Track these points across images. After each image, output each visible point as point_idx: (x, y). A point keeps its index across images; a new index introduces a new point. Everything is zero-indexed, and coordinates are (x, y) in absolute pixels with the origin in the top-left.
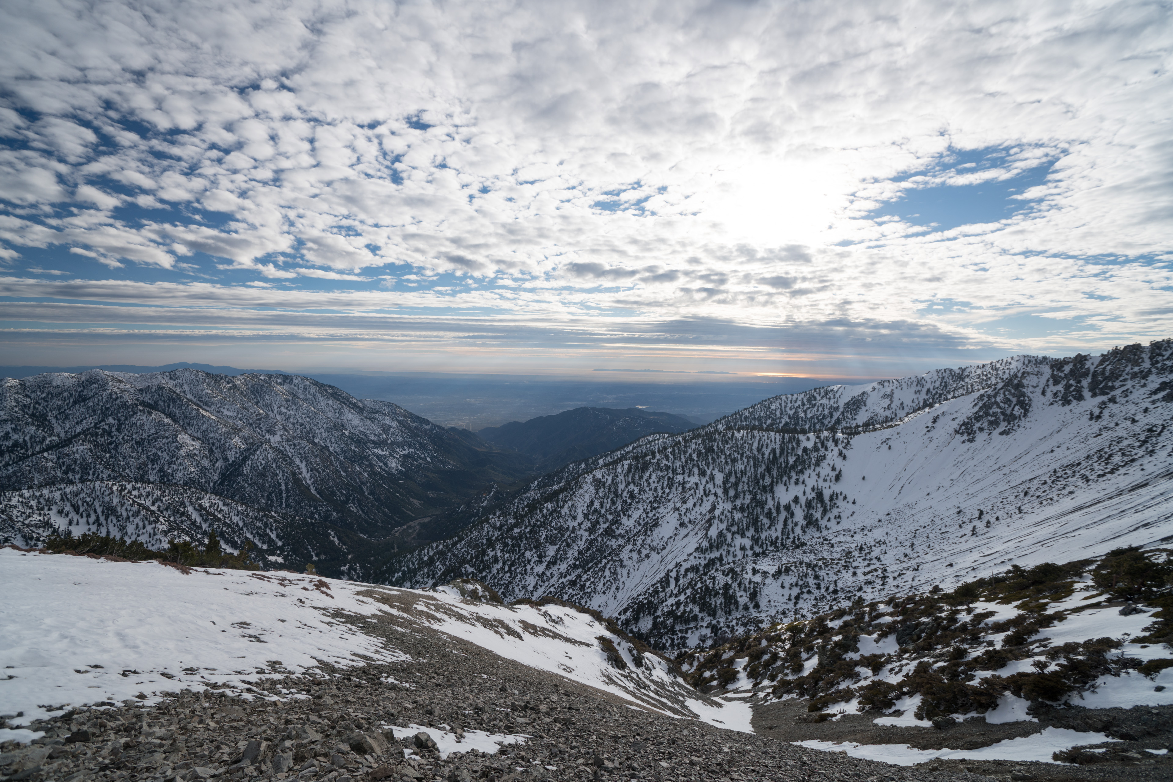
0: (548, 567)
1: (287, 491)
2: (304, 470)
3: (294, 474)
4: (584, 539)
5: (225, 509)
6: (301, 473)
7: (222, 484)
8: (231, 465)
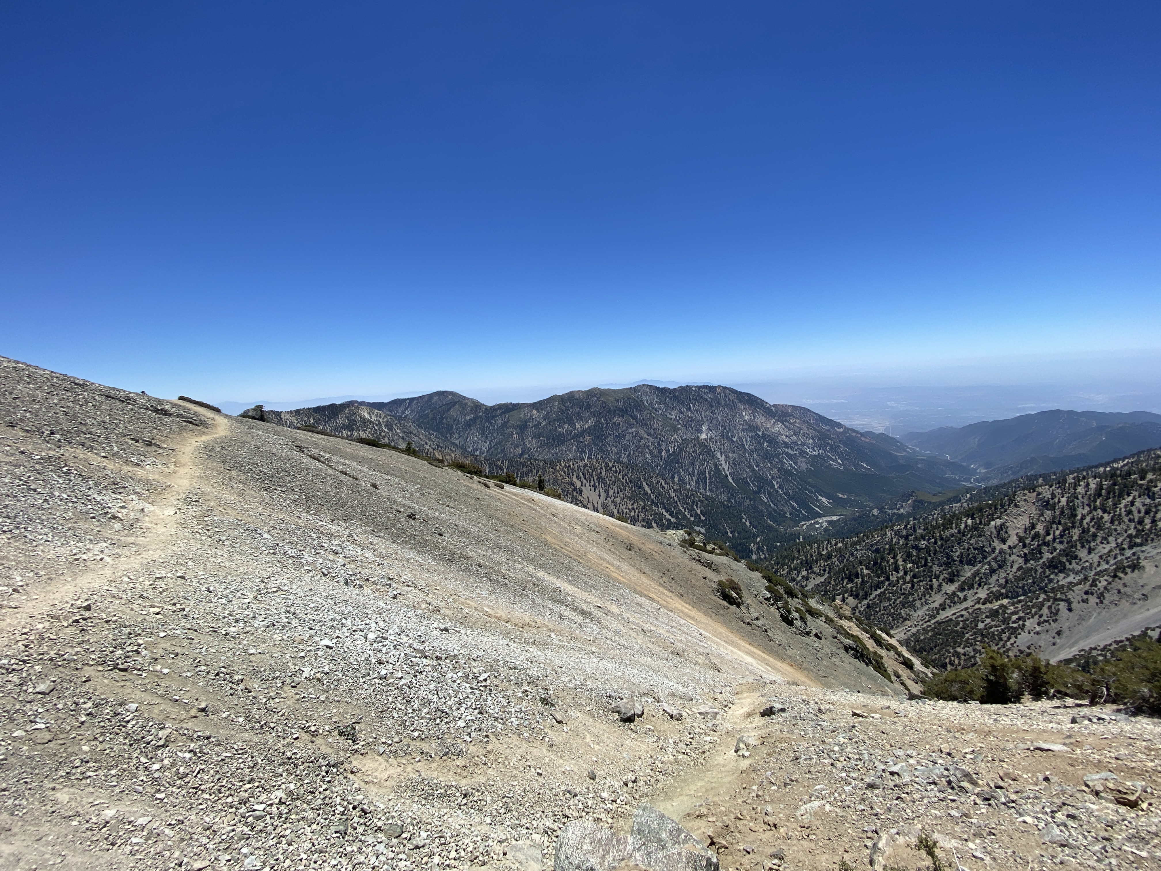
0: (962, 589)
1: (710, 478)
2: (723, 463)
3: (716, 466)
4: (1016, 567)
5: (666, 486)
6: (721, 465)
7: (665, 468)
8: (671, 455)
